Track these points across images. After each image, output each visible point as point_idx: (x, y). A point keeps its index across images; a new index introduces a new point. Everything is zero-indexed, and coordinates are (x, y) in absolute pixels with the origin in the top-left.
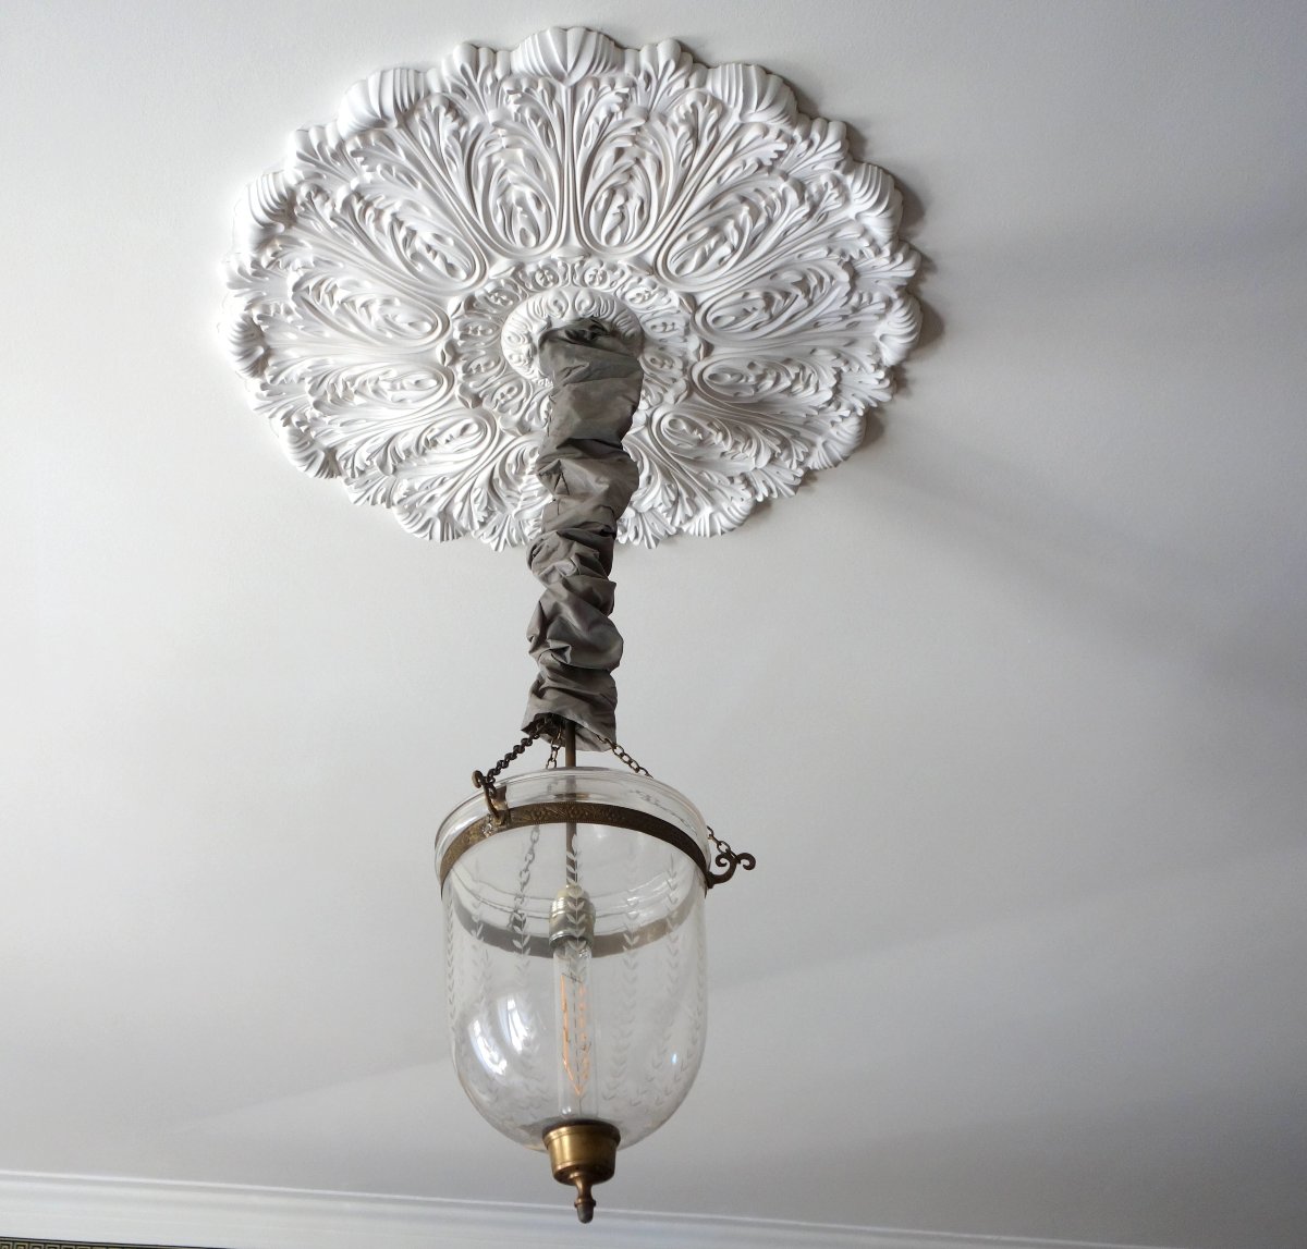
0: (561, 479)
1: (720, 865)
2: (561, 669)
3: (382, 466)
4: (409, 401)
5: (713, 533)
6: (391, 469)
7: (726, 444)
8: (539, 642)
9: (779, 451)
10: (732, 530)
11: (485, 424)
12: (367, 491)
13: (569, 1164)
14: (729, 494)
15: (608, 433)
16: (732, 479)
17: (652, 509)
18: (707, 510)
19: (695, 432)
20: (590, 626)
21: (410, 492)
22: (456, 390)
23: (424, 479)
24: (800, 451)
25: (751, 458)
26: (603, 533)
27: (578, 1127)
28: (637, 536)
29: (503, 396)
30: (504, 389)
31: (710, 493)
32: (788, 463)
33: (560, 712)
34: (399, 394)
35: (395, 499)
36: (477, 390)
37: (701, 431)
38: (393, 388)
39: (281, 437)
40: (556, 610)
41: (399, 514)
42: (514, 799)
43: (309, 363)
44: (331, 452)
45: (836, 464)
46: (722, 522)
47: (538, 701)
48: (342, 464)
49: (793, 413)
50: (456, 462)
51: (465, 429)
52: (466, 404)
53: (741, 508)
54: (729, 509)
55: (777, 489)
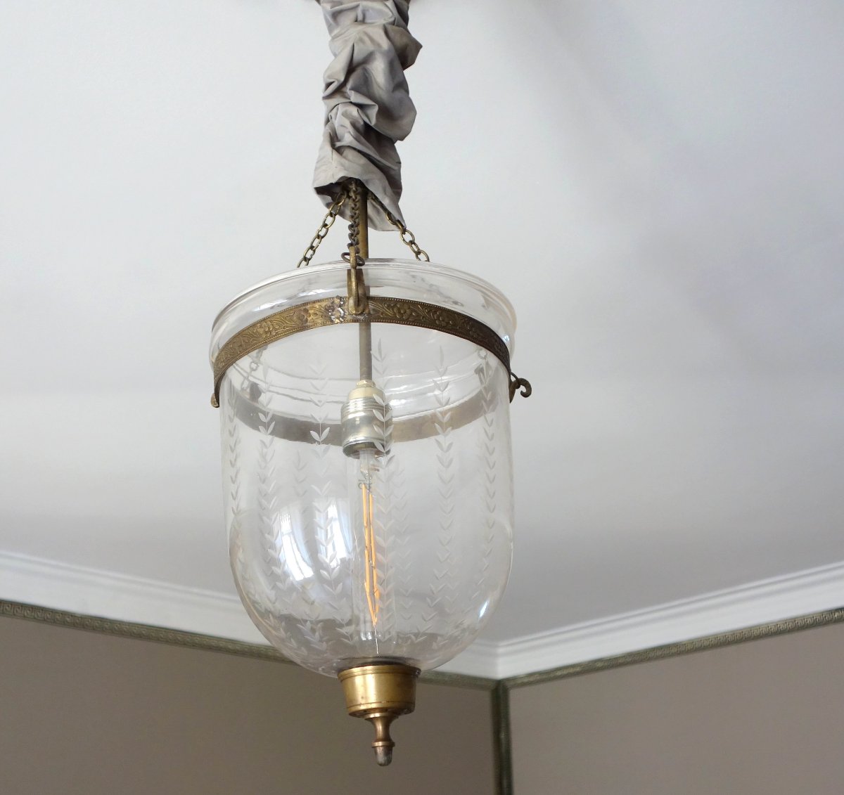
2: (362, 128)
8: (337, 91)
13: (374, 706)
27: (385, 667)
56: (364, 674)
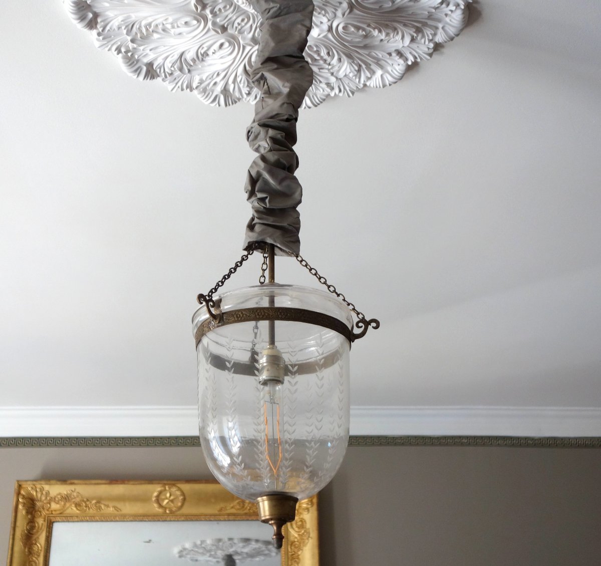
0: (266, 84)
1: (358, 327)
2: (264, 210)
3: (181, 69)
4: (184, 34)
5: (384, 86)
6: (187, 71)
7: (382, 35)
8: (252, 194)
9: (415, 35)
10: (395, 83)
11: (233, 41)
12: (177, 84)
13: (268, 517)
14: (390, 62)
15: (292, 50)
16: (390, 54)
17: (346, 76)
18: (379, 72)
19: (360, 31)
20: (280, 182)
21: (201, 82)
22: (210, 24)
23: (206, 75)
24: (429, 33)
25: (399, 41)
26: (288, 120)
28: (340, 91)
29: (239, 24)
30: (239, 20)
31: (380, 62)
32: (423, 41)
33: (262, 239)
34: (178, 31)
35: (194, 86)
36: (222, 23)
37: (364, 30)
38: (173, 27)
39: (119, 60)
40: (259, 175)
41: (199, 94)
42: (226, 307)
43: (120, 18)
44: (150, 65)
45: (452, 39)
46: (388, 79)
47: (251, 234)
48: (158, 71)
49: (419, 12)
50: (222, 64)
51: (222, 45)
52: (217, 32)
53: (399, 69)
54: (392, 71)
55: (419, 56)
56: (263, 501)
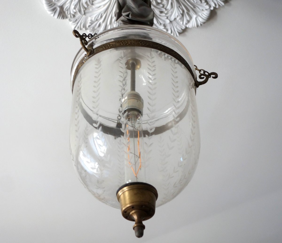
2: (127, 20)
3: (80, 11)
5: (198, 26)
8: (119, 15)
10: (204, 23)
13: (128, 206)
16: (201, 1)
17: (175, 19)
18: (194, 16)
21: (92, 23)
23: (95, 15)
28: (172, 32)
31: (194, 9)
35: (87, 26)
40: (125, 2)
44: (62, 8)
46: (200, 20)
48: (66, 12)
50: (104, 6)
53: (206, 14)
54: (202, 15)
55: (218, 3)
56: (124, 192)
